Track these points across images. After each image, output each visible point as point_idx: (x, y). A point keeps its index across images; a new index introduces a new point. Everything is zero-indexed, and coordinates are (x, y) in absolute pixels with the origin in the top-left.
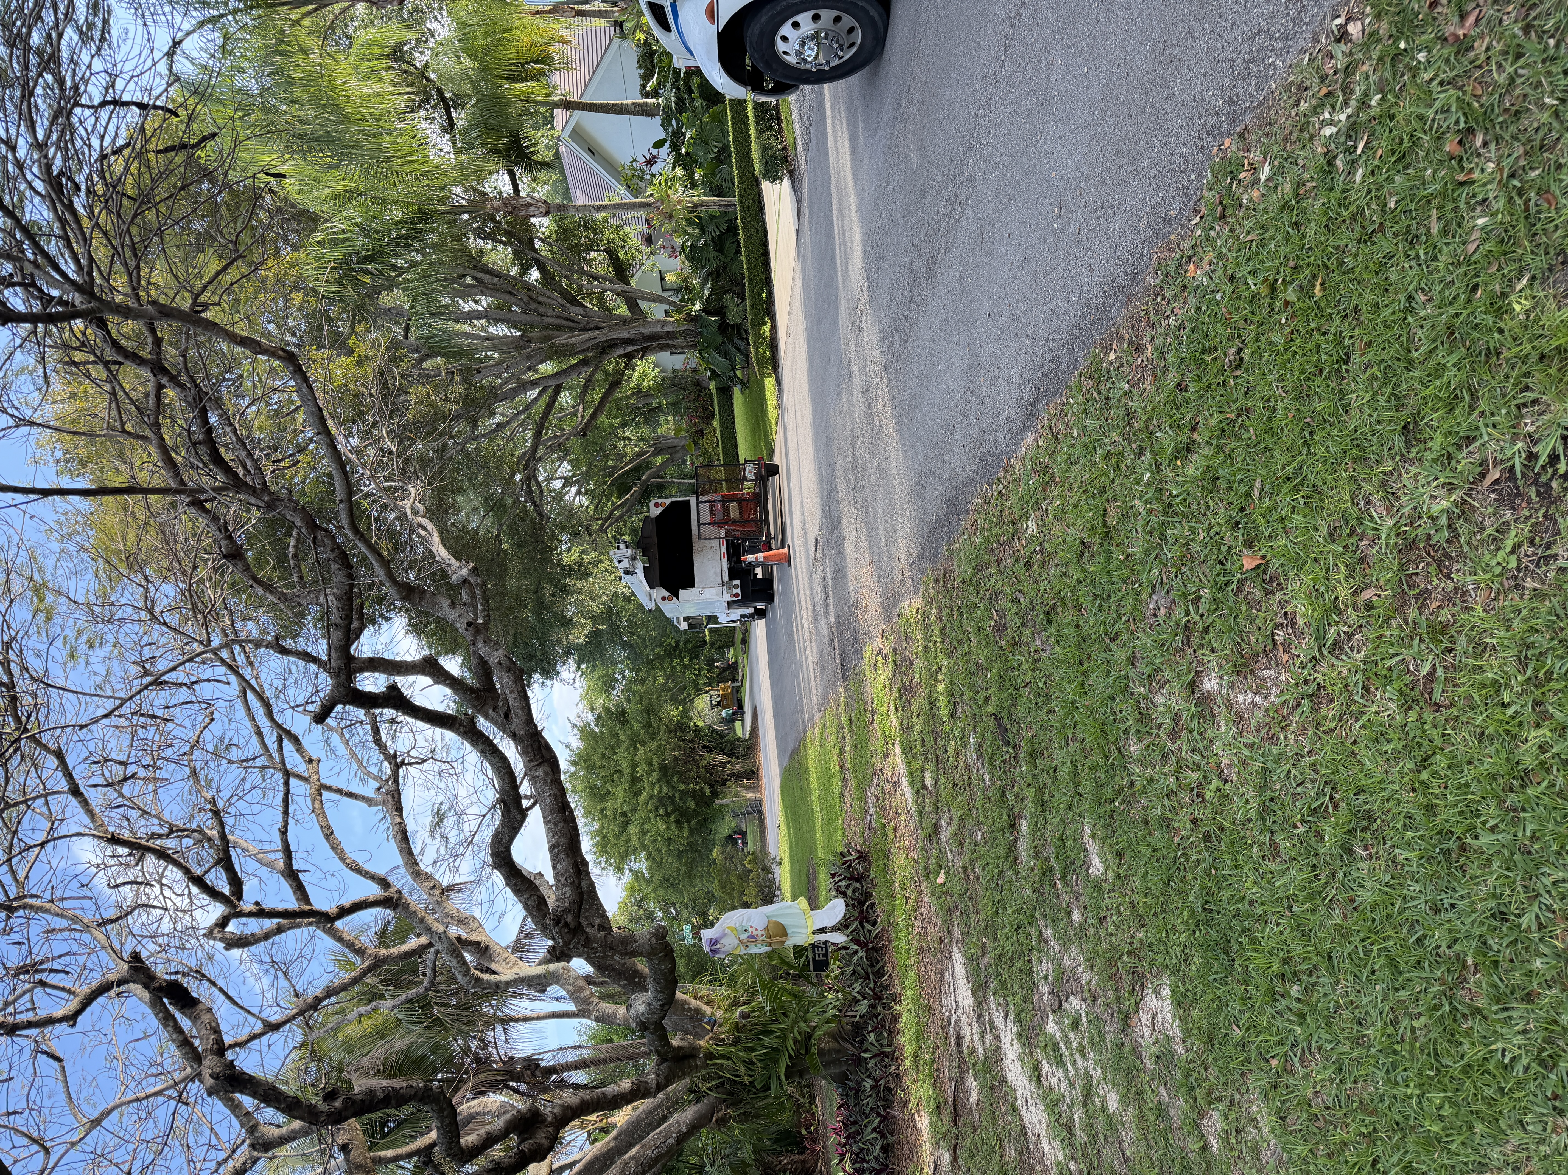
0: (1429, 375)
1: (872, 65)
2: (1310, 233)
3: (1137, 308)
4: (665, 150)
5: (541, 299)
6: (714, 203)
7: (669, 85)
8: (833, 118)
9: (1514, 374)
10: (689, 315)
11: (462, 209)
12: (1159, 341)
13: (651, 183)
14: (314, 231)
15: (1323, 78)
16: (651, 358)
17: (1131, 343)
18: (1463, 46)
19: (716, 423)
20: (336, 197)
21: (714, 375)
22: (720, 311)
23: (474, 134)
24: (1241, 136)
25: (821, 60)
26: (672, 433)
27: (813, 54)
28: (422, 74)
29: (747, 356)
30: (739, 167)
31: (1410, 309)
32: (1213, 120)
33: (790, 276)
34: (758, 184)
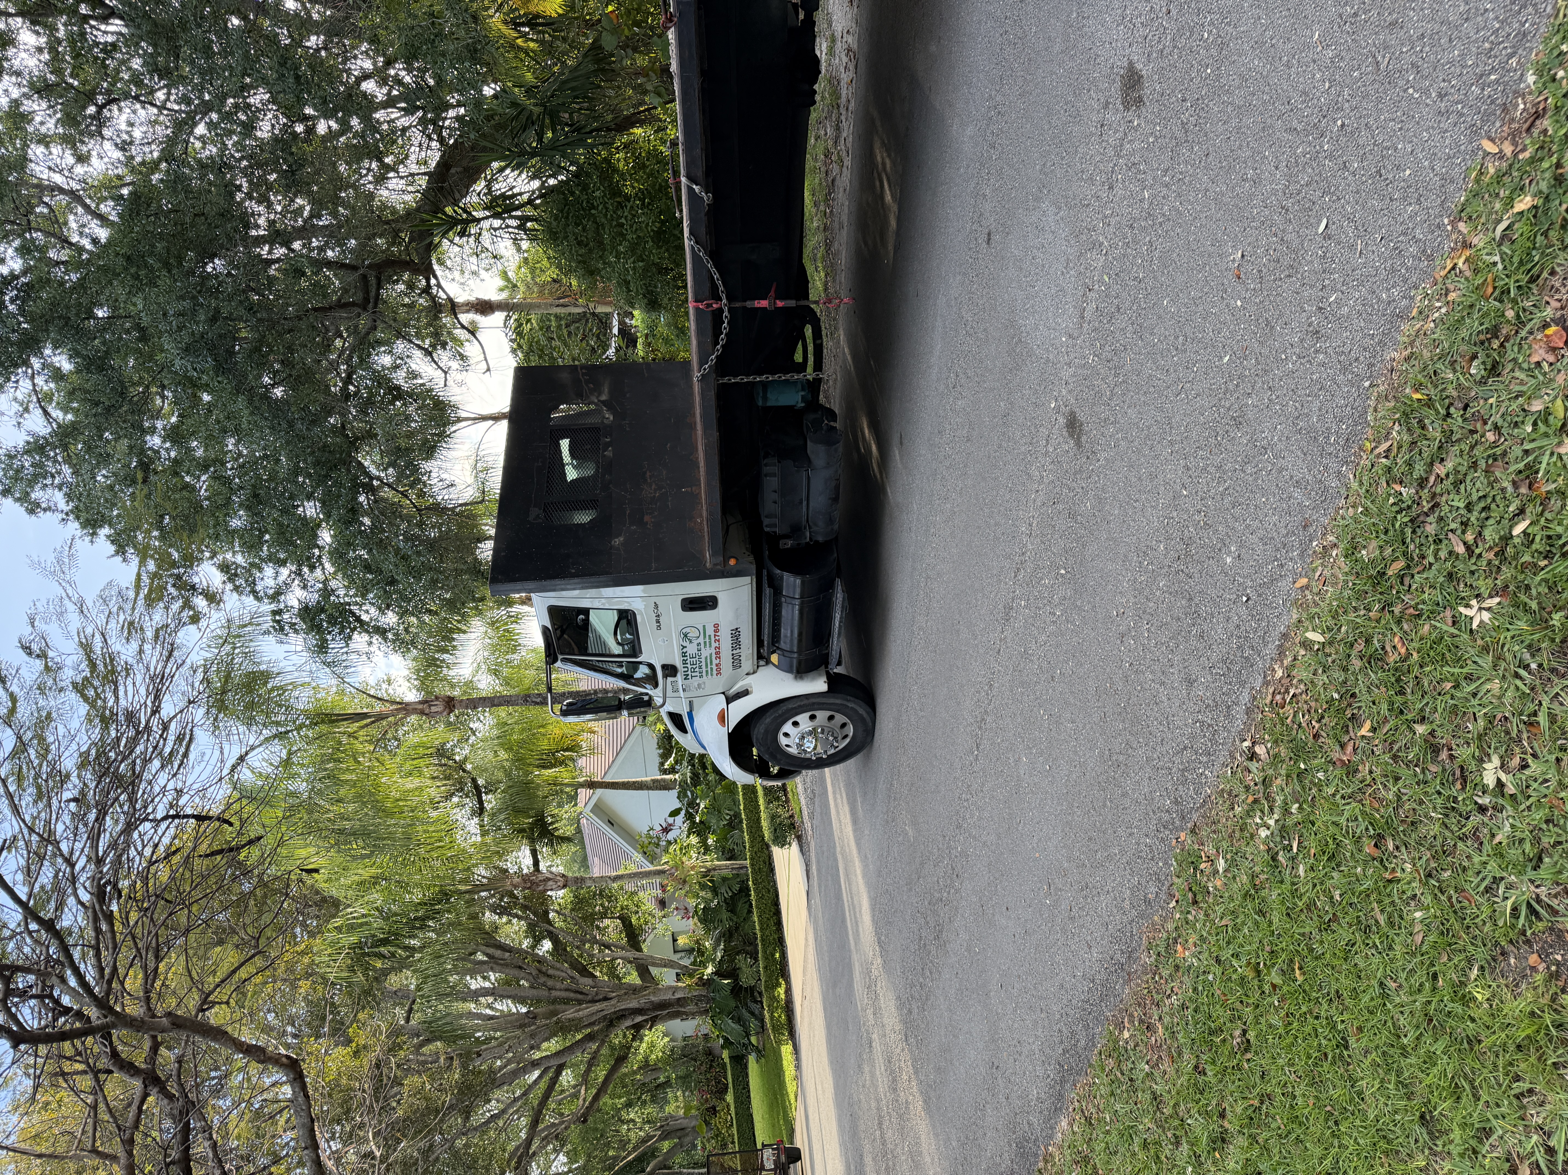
0: (1425, 1062)
1: (865, 751)
2: (1276, 920)
3: (1138, 985)
4: (680, 818)
5: (551, 972)
6: (727, 867)
7: (685, 763)
8: (834, 793)
9: (1501, 1062)
10: (701, 979)
11: (482, 887)
12: (1167, 1019)
13: (666, 851)
14: (334, 916)
15: (1247, 788)
16: (660, 1027)
17: (1141, 1021)
18: (1351, 770)
19: (730, 1098)
20: (362, 883)
21: (727, 1043)
22: (733, 974)
23: (502, 817)
24: (1193, 831)
25: (819, 750)
26: (681, 1112)
27: (812, 746)
28: (461, 766)
29: (762, 1020)
30: (750, 833)
31: (1385, 996)
32: (1166, 817)
33: (803, 936)
34: (768, 847)
